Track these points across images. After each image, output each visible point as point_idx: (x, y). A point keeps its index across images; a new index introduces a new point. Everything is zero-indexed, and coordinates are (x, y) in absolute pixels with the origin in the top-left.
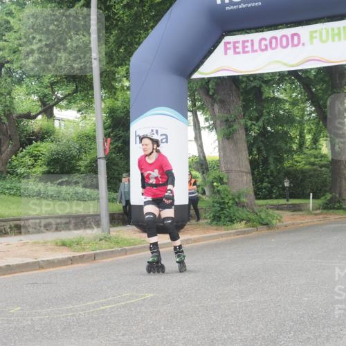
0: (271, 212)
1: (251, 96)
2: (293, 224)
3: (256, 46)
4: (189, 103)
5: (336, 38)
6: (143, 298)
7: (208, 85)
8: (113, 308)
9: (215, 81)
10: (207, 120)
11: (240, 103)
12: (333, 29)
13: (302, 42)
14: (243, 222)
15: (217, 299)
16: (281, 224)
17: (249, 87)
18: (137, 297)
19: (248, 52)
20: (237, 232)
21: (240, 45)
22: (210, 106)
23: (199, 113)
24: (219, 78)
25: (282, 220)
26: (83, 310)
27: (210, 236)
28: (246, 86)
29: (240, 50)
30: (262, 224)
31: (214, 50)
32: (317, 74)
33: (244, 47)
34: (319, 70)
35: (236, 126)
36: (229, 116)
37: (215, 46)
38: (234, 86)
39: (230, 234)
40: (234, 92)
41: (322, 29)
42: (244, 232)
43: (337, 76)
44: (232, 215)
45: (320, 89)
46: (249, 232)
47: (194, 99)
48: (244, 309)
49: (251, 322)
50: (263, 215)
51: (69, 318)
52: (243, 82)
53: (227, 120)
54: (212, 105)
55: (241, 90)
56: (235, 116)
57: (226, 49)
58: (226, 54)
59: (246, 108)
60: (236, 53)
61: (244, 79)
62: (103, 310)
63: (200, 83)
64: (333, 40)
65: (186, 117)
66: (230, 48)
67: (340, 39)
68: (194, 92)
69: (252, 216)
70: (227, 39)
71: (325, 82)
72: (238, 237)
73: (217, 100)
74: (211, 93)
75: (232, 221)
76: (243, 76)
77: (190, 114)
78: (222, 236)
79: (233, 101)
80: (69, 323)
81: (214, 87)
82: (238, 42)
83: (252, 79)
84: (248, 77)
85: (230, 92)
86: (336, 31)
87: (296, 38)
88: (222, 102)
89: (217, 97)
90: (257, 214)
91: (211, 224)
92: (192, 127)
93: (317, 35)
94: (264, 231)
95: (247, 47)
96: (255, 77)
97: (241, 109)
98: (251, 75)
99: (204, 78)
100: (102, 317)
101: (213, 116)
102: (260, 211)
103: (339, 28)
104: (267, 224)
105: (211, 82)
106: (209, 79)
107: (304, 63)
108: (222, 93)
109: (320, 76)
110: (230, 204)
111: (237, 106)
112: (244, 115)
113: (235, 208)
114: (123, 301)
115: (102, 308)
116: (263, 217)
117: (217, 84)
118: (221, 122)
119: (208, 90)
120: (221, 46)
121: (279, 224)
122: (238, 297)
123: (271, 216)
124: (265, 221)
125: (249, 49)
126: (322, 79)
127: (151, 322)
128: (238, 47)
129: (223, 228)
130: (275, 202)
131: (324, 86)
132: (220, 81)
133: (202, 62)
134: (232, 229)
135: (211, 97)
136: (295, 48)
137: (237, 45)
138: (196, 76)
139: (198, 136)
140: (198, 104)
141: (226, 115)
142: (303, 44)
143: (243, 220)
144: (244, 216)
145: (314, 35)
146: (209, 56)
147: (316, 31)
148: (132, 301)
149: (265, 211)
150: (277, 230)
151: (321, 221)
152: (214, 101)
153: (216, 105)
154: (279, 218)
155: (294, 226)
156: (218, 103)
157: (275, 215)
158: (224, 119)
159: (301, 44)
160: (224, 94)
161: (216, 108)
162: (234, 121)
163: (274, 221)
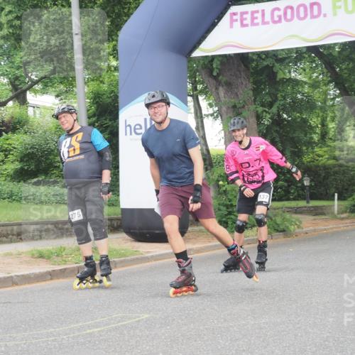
0: (288, 216)
1: (263, 78)
2: (315, 231)
3: (268, 17)
4: (189, 86)
6: (137, 319)
7: (212, 65)
8: (102, 331)
9: (220, 59)
10: (211, 105)
11: (250, 86)
13: (323, 12)
14: (255, 229)
15: (225, 320)
16: (300, 230)
17: (260, 67)
18: (130, 319)
19: (257, 24)
20: (247, 240)
21: (248, 17)
22: (214, 90)
23: (201, 98)
24: (225, 56)
25: (302, 225)
26: (66, 334)
28: (257, 65)
29: (248, 21)
30: (278, 231)
31: (218, 22)
32: (342, 50)
33: (253, 18)
34: (344, 45)
35: (245, 113)
36: (237, 102)
37: (219, 18)
38: (243, 66)
40: (242, 73)
45: (345, 69)
47: (195, 81)
48: (257, 331)
49: (265, 347)
50: (279, 220)
51: (49, 343)
52: (253, 60)
53: (234, 107)
54: (217, 89)
55: (252, 71)
56: (244, 101)
57: (232, 21)
58: (231, 26)
59: (257, 91)
60: (243, 25)
61: (255, 57)
62: (90, 334)
63: (202, 62)
65: (186, 102)
66: (236, 20)
68: (195, 73)
70: (234, 9)
71: (351, 59)
72: (249, 246)
73: (223, 81)
74: (215, 74)
76: (253, 53)
77: (190, 99)
79: (242, 83)
80: (50, 349)
81: (219, 67)
82: (247, 13)
83: (264, 56)
84: (259, 54)
85: (238, 73)
87: (315, 8)
88: (229, 85)
89: (223, 79)
90: (271, 219)
92: (193, 114)
93: (341, 3)
94: (280, 238)
95: (257, 18)
96: (267, 54)
97: (251, 93)
98: (262, 52)
99: (207, 57)
100: (90, 342)
101: (218, 102)
102: (275, 216)
104: (283, 231)
105: (216, 60)
106: (213, 57)
108: (229, 74)
109: (346, 53)
111: (245, 90)
112: (255, 98)
114: (114, 323)
115: (88, 331)
116: (279, 223)
117: (222, 63)
118: (228, 108)
119: (211, 71)
120: (227, 18)
121: (297, 230)
122: (249, 317)
123: (288, 220)
124: (282, 227)
125: (259, 20)
126: (347, 56)
127: (148, 348)
128: (246, 19)
130: (293, 204)
131: (351, 65)
132: (226, 59)
133: (203, 37)
135: (215, 78)
136: (315, 20)
137: (245, 16)
138: (197, 53)
139: (200, 125)
140: (200, 87)
141: (233, 100)
142: (325, 15)
143: (254, 226)
145: (338, 4)
146: (213, 29)
148: (123, 323)
149: (281, 215)
150: (296, 238)
151: (348, 226)
152: (219, 83)
153: (221, 88)
154: (298, 223)
155: (316, 233)
156: (223, 86)
157: (294, 220)
158: (231, 105)
159: (322, 15)
160: (231, 75)
161: (222, 91)
162: (243, 107)
163: (292, 227)
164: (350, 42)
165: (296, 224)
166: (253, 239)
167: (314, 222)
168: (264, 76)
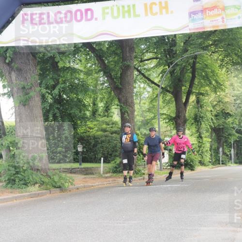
0: (63, 175)
1: (48, 66)
2: (85, 187)
5: (126, 14)
7: (6, 54)
9: (13, 49)
10: (4, 87)
11: (38, 71)
12: (123, 7)
13: (95, 16)
14: (37, 185)
16: (73, 186)
17: (46, 57)
20: (30, 194)
22: (7, 74)
24: (17, 47)
25: (74, 183)
27: (4, 199)
28: (44, 56)
30: (55, 187)
31: (12, 20)
32: (110, 47)
34: (112, 43)
35: (32, 94)
36: (26, 84)
37: (13, 17)
38: (32, 57)
39: (24, 196)
40: (31, 61)
41: (114, 6)
42: (38, 195)
43: (128, 49)
44: (26, 179)
45: (112, 61)
46: (42, 195)
50: (56, 178)
53: (24, 88)
54: (10, 73)
55: (39, 60)
56: (32, 84)
59: (42, 76)
64: (124, 16)
67: (129, 16)
69: (46, 180)
71: (116, 54)
72: (32, 199)
73: (15, 68)
74: (7, 61)
75: (26, 184)
78: (16, 198)
79: (30, 69)
81: (11, 56)
85: (27, 61)
86: (126, 9)
87: (89, 12)
88: (19, 70)
89: (15, 65)
90: (50, 177)
91: (6, 187)
93: (109, 11)
94: (57, 193)
97: (37, 77)
101: (10, 82)
102: (54, 175)
103: (129, 6)
104: (60, 187)
105: (9, 50)
106: (7, 48)
107: (97, 36)
108: (19, 61)
109: (113, 49)
110: (25, 168)
111: (33, 75)
112: (41, 82)
113: (30, 171)
116: (56, 181)
117: (14, 53)
118: (18, 89)
119: (6, 58)
121: (71, 187)
123: (64, 179)
124: (58, 184)
126: (114, 51)
129: (17, 190)
131: (116, 59)
132: (16, 51)
134: (26, 192)
135: (9, 64)
136: (89, 22)
141: (22, 83)
142: (96, 19)
143: (36, 183)
144: (38, 179)
145: (106, 11)
147: (108, 8)
149: (58, 174)
150: (69, 193)
151: (110, 183)
152: (12, 69)
153: (13, 73)
154: (71, 181)
155: (85, 189)
156: (14, 71)
157: (68, 178)
158: (21, 86)
159: (94, 19)
160: (21, 63)
161: (14, 75)
162: (31, 88)
163: (67, 184)
164: (116, 41)
165: (70, 182)
166: (35, 194)
167: (84, 180)
168: (49, 65)
